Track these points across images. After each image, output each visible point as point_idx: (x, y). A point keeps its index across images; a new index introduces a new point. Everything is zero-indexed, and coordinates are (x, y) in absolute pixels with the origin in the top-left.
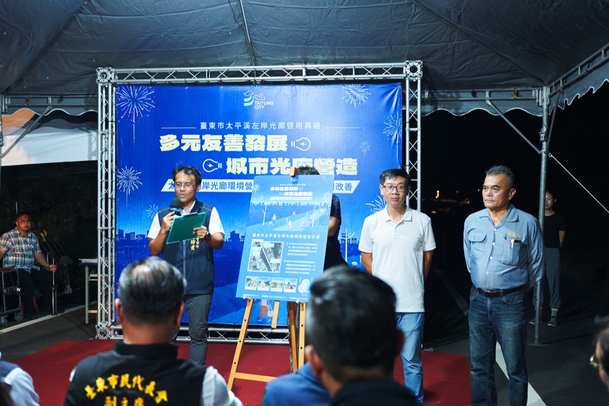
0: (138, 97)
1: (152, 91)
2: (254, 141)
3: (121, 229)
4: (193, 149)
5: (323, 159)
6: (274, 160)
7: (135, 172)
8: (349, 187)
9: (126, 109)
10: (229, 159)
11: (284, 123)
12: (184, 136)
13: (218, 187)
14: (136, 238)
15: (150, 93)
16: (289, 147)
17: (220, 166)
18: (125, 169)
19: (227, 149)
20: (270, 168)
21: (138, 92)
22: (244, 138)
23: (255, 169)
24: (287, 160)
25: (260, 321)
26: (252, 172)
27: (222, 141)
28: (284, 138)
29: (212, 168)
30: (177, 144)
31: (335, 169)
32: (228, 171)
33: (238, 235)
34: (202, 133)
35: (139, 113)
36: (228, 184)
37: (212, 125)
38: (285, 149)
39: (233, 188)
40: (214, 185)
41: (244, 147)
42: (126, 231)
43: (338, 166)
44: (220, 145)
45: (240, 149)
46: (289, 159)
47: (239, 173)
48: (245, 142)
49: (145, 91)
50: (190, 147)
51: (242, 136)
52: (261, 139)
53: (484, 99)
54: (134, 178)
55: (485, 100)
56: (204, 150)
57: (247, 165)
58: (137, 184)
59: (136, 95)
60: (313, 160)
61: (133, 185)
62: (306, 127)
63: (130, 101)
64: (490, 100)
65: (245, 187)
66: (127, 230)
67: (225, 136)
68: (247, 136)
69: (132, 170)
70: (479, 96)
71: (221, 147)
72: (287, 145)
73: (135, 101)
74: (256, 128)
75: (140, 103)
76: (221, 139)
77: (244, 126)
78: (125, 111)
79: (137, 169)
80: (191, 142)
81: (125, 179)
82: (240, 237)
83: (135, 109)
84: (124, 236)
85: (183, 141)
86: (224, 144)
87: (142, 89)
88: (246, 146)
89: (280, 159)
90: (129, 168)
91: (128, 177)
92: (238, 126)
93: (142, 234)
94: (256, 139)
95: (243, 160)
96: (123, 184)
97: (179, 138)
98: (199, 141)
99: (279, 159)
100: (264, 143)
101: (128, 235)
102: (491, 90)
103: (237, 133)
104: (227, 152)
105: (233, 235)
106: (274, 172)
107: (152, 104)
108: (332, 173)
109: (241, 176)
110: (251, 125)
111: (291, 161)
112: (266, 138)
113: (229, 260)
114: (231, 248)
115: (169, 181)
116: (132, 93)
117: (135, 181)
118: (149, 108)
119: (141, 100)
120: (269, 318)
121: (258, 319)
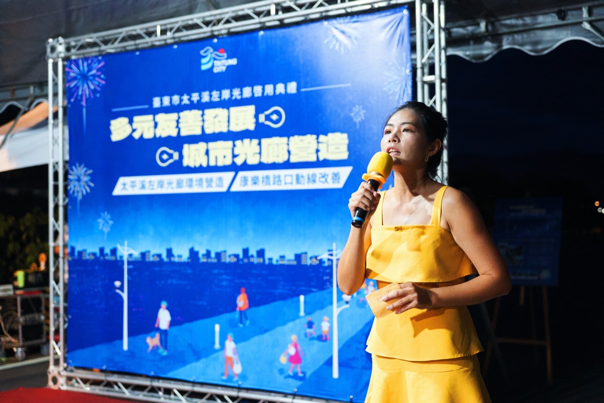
0: (90, 70)
1: (102, 63)
2: (215, 117)
3: (72, 244)
4: (145, 136)
5: (301, 137)
6: (238, 143)
7: (86, 171)
8: (336, 176)
9: (76, 89)
10: (186, 146)
11: (250, 89)
12: (136, 119)
13: (174, 185)
14: (88, 257)
15: (100, 66)
16: (257, 123)
17: (176, 156)
19: (183, 133)
20: (234, 156)
21: (89, 65)
22: (203, 115)
23: (216, 158)
24: (255, 141)
25: (224, 378)
26: (212, 163)
27: (178, 122)
28: (251, 109)
29: (167, 160)
30: (128, 130)
31: (318, 151)
32: (186, 163)
33: (197, 253)
34: (155, 112)
35: (89, 92)
36: (185, 181)
37: (166, 101)
38: (252, 127)
39: (191, 186)
40: (170, 183)
41: (203, 128)
42: (78, 248)
43: (321, 147)
44: (176, 128)
45: (198, 132)
47: (198, 165)
48: (203, 121)
49: (95, 64)
50: (142, 134)
51: (200, 112)
52: (222, 112)
53: (579, 20)
54: (86, 179)
55: (581, 23)
56: (158, 136)
57: (207, 153)
58: (89, 186)
59: (86, 69)
60: (288, 139)
62: (278, 92)
63: (80, 79)
64: (590, 23)
65: (205, 184)
66: (79, 246)
67: (181, 114)
68: (207, 111)
69: (83, 168)
70: (571, 19)
71: (177, 130)
72: (254, 120)
73: (84, 77)
74: (216, 99)
75: (91, 80)
76: (176, 118)
77: (202, 98)
78: (74, 92)
79: (88, 166)
80: (144, 127)
81: (77, 180)
82: (200, 256)
84: (76, 254)
85: (135, 126)
86: (180, 125)
88: (205, 127)
89: (247, 141)
90: (80, 165)
91: (79, 178)
92: (195, 99)
93: (95, 251)
94: (217, 115)
95: (202, 146)
96: (75, 186)
97: (131, 122)
98: (152, 124)
100: (226, 119)
101: (80, 253)
102: (591, 4)
103: (195, 108)
104: (184, 137)
105: (193, 254)
106: (239, 161)
107: (102, 79)
108: (313, 158)
109: (200, 169)
110: (211, 96)
111: (260, 144)
112: (229, 112)
113: (188, 288)
114: (189, 271)
115: (122, 180)
116: (81, 68)
117: (86, 182)
118: (98, 86)
119: (92, 75)
120: (236, 375)
121: (223, 374)
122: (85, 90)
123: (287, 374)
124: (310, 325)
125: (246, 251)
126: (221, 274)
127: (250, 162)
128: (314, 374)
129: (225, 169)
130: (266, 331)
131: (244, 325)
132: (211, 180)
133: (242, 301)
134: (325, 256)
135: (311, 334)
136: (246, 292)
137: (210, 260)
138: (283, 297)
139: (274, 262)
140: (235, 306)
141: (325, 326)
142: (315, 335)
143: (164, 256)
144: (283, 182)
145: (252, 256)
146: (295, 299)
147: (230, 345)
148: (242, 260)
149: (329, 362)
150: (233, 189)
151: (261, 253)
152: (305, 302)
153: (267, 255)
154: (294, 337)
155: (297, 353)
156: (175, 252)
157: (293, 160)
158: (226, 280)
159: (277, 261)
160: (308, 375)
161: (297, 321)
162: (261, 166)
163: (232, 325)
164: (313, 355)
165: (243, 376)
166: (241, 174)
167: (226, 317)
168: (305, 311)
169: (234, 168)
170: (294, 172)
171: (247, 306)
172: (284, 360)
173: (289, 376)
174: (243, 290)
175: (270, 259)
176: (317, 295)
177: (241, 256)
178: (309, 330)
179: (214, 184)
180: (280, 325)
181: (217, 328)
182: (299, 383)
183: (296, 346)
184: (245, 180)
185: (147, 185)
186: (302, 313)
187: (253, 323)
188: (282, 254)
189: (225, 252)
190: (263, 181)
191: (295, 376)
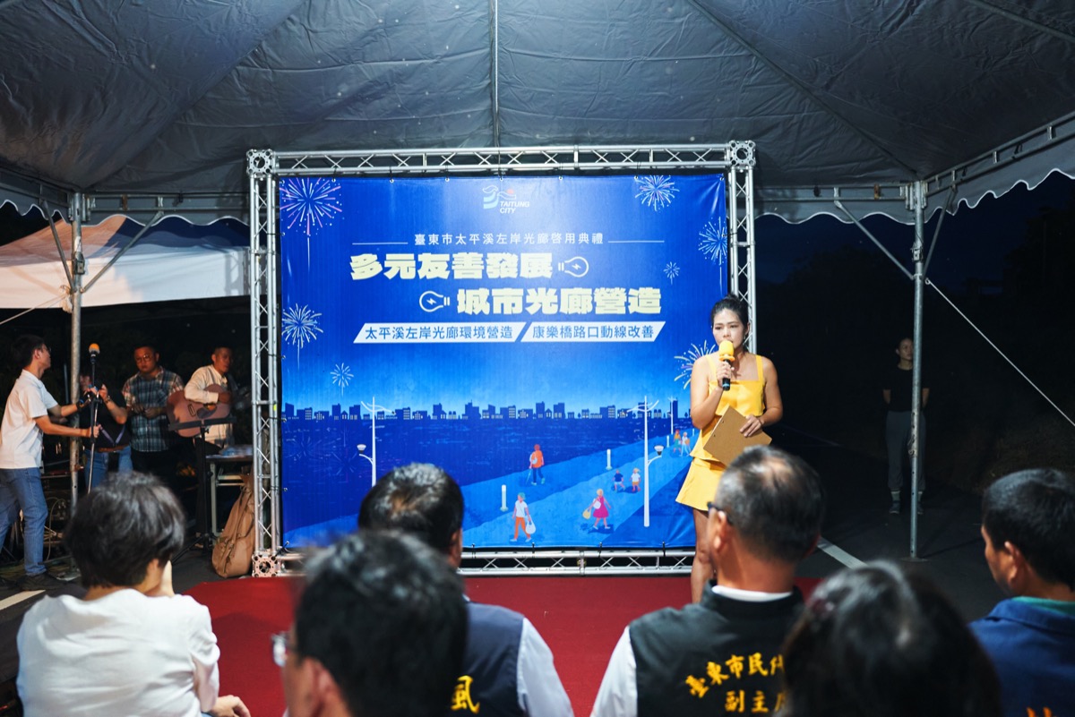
0: (316, 195)
1: (337, 186)
2: (501, 262)
3: (289, 402)
4: (403, 276)
5: (608, 290)
6: (531, 291)
7: (311, 314)
8: (648, 331)
9: (296, 214)
11: (546, 235)
12: (389, 256)
13: (445, 334)
14: (314, 417)
15: (334, 190)
16: (555, 272)
17: (447, 301)
18: (294, 309)
19: (457, 276)
20: (526, 305)
21: (315, 188)
22: (484, 259)
23: (502, 305)
24: (552, 291)
25: (514, 540)
26: (497, 310)
27: (450, 263)
28: (547, 257)
29: (434, 306)
30: (378, 268)
31: (627, 304)
32: (460, 309)
33: (477, 409)
34: (417, 250)
35: (316, 220)
36: (459, 330)
37: (434, 239)
38: (549, 275)
39: (468, 336)
40: (438, 332)
41: (484, 272)
42: (298, 406)
43: (630, 299)
44: (447, 270)
45: (478, 275)
46: (554, 291)
47: (477, 312)
48: (485, 264)
49: (326, 186)
50: (399, 274)
51: (481, 255)
52: (511, 259)
53: (831, 199)
54: (310, 323)
55: (833, 201)
56: (421, 277)
57: (490, 300)
58: (315, 332)
59: (312, 192)
60: (593, 291)
61: (308, 333)
62: (581, 241)
63: (302, 203)
64: (840, 201)
65: (487, 334)
66: (299, 404)
67: (454, 255)
68: (489, 255)
69: (307, 310)
70: (824, 195)
71: (448, 272)
72: (551, 268)
73: (310, 201)
74: (503, 242)
75: (319, 206)
76: (448, 259)
77: (484, 240)
78: (293, 217)
79: (313, 307)
80: (400, 265)
81: (296, 324)
82: (481, 412)
83: (310, 215)
84: (295, 414)
85: (387, 264)
86: (453, 267)
87: (321, 183)
88: (488, 270)
89: (542, 290)
90: (301, 307)
91: (300, 322)
92: (474, 240)
93: (324, 410)
94: (503, 260)
95: (484, 292)
96: (293, 332)
97: (381, 260)
98: (414, 263)
99: (539, 289)
100: (516, 265)
101: (301, 413)
102: (841, 186)
103: (474, 251)
104: (458, 280)
105: (470, 409)
106: (532, 310)
107: (337, 206)
108: (622, 311)
109: (480, 317)
110: (495, 239)
111: (558, 294)
112: (519, 258)
113: (464, 447)
114: (466, 429)
115: (367, 326)
116: (304, 190)
117: (311, 327)
118: (331, 213)
119: (320, 200)
120: (529, 535)
121: (512, 537)
122: (311, 216)
123: (591, 529)
124: (618, 477)
125: (540, 407)
126: (509, 431)
127: (545, 311)
128: (622, 525)
129: (513, 318)
130: (565, 488)
131: (539, 483)
132: (496, 329)
133: (535, 459)
134: (635, 409)
135: (619, 486)
136: (541, 449)
137: (493, 417)
138: (587, 452)
139: (576, 417)
140: (526, 464)
141: (635, 478)
142: (624, 487)
143: (430, 413)
144: (586, 335)
145: (549, 411)
146: (601, 453)
147: (521, 507)
148: (535, 415)
149: (640, 512)
150: (524, 340)
151: (559, 408)
152: (612, 456)
153: (567, 410)
154: (599, 492)
155: (603, 506)
156: (446, 409)
157: (599, 311)
158: (514, 437)
159: (579, 415)
160: (615, 528)
161: (603, 475)
162: (559, 317)
163: (523, 484)
164: (621, 507)
165: (538, 536)
166: (534, 324)
167: (514, 476)
168: (612, 465)
169: (525, 317)
170: (600, 324)
171: (543, 463)
172: (587, 515)
173: (594, 530)
174: (537, 446)
175: (571, 414)
176: (628, 448)
177: (534, 412)
178: (616, 483)
179: (499, 334)
180: (583, 481)
181: (504, 488)
182: (605, 536)
183: (601, 500)
184: (540, 332)
185: (406, 333)
186: (609, 467)
187: (549, 480)
188: (585, 408)
189: (514, 407)
190: (562, 332)
191: (601, 530)
